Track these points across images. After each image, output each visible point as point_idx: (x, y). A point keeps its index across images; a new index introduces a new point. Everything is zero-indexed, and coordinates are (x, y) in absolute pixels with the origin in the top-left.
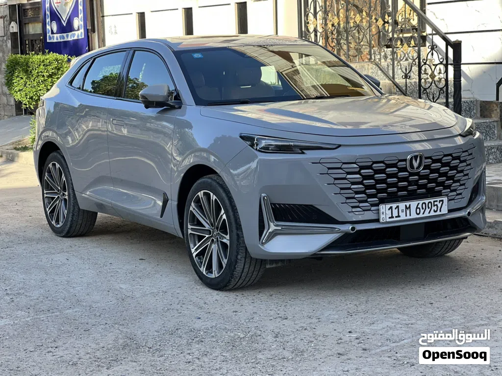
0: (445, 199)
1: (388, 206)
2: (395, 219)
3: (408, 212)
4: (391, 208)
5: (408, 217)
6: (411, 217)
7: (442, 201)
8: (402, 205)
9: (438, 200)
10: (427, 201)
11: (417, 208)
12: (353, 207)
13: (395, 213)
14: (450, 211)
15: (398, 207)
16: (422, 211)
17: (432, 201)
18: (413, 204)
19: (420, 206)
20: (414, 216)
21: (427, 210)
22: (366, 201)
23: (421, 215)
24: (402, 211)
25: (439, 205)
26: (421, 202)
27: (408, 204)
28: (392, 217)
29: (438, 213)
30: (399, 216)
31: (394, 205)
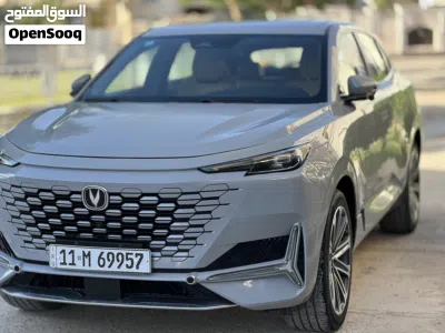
0: (146, 254)
1: (60, 248)
2: (68, 267)
3: (87, 260)
4: (63, 251)
5: (87, 268)
6: (91, 268)
7: (142, 255)
8: (79, 251)
9: (135, 252)
10: (115, 252)
11: (100, 258)
12: (26, 242)
13: (69, 260)
14: (154, 271)
15: (72, 252)
16: (108, 263)
17: (124, 252)
18: (95, 252)
19: (105, 256)
20: (95, 267)
21: (116, 264)
22: (40, 237)
23: (106, 268)
24: (79, 258)
25: (136, 260)
26: (106, 251)
27: (87, 250)
28: (64, 263)
29: (134, 270)
30: (73, 264)
31: (68, 249)
